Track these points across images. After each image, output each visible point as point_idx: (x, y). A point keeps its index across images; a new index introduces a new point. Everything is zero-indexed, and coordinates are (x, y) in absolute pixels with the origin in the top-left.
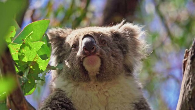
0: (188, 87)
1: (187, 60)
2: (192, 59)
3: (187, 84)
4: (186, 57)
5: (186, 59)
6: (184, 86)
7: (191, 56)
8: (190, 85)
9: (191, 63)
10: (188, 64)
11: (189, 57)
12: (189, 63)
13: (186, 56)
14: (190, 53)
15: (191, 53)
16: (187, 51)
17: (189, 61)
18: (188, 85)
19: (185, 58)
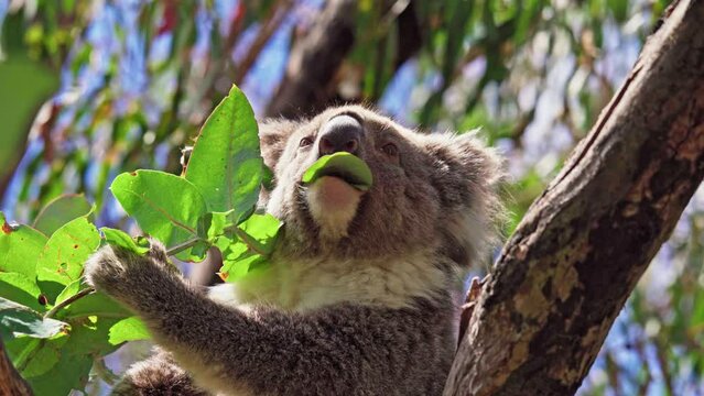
0: (468, 381)
1: (472, 308)
2: (488, 304)
3: (465, 375)
4: (473, 297)
5: (469, 305)
6: (456, 379)
7: (486, 297)
8: (471, 376)
9: (482, 318)
10: (476, 319)
11: (481, 300)
12: (479, 316)
13: (470, 295)
14: (485, 287)
15: (488, 290)
16: (475, 281)
17: (479, 310)
18: (468, 377)
19: (468, 301)
